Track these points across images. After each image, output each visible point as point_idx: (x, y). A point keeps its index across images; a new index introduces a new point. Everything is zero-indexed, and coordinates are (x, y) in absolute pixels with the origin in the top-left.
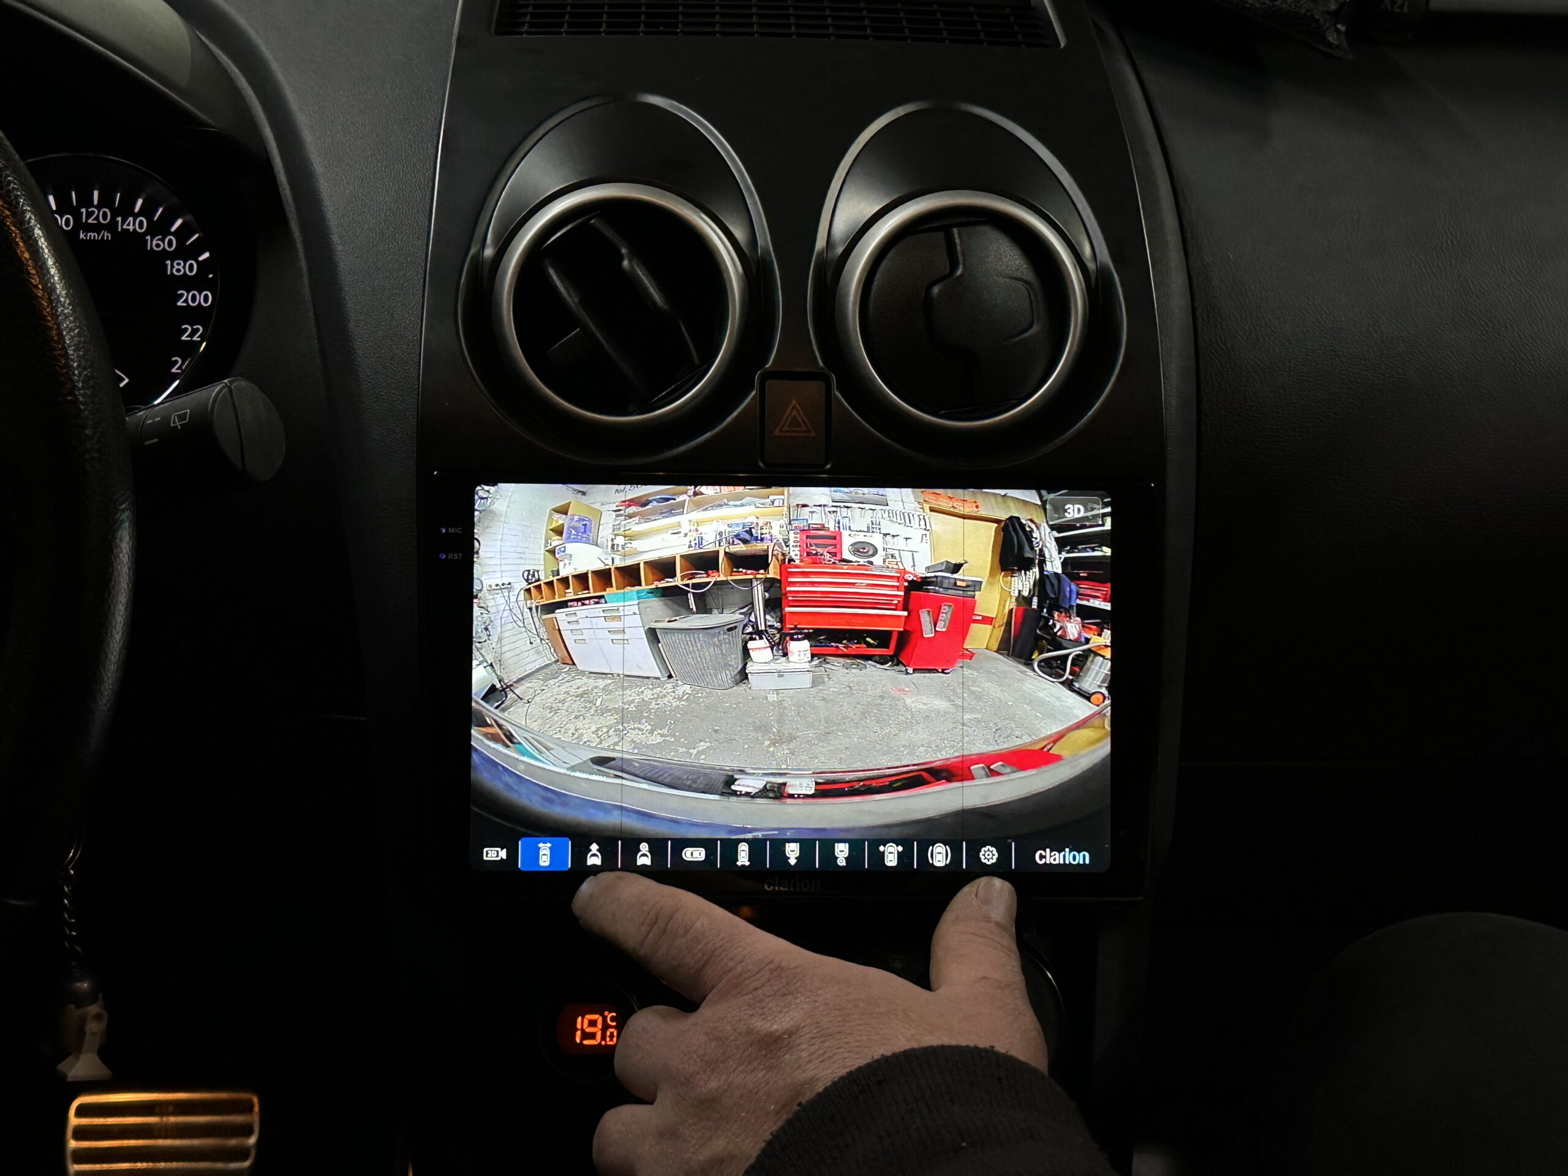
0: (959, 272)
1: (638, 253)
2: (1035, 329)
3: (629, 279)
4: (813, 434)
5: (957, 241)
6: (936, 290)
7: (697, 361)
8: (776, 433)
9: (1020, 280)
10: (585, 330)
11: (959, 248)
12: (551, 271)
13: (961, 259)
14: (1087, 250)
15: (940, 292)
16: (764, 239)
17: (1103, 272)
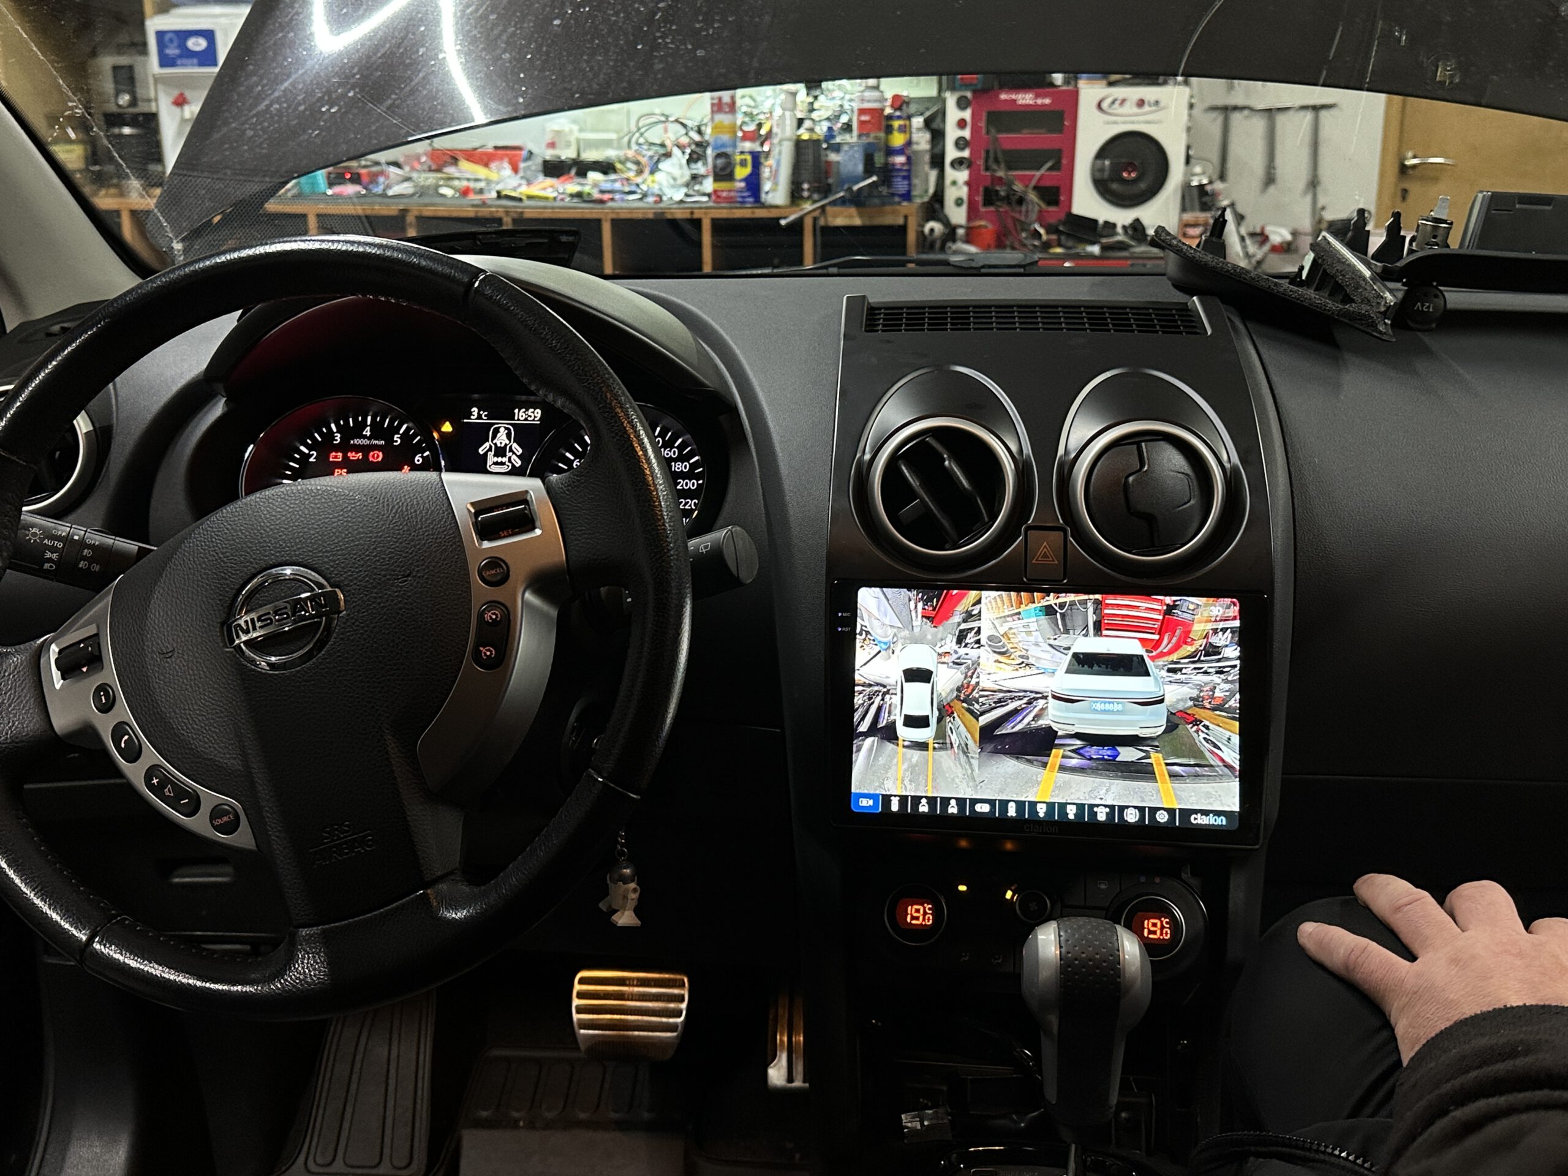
0: (1146, 468)
1: (955, 457)
2: (1192, 502)
3: (948, 474)
4: (1056, 562)
5: (1144, 450)
6: (1131, 479)
7: (986, 519)
8: (1034, 561)
9: (1183, 473)
10: (923, 501)
11: (1145, 454)
12: (903, 468)
13: (1146, 461)
14: (1225, 457)
15: (1134, 480)
16: (1027, 449)
17: (1235, 470)
